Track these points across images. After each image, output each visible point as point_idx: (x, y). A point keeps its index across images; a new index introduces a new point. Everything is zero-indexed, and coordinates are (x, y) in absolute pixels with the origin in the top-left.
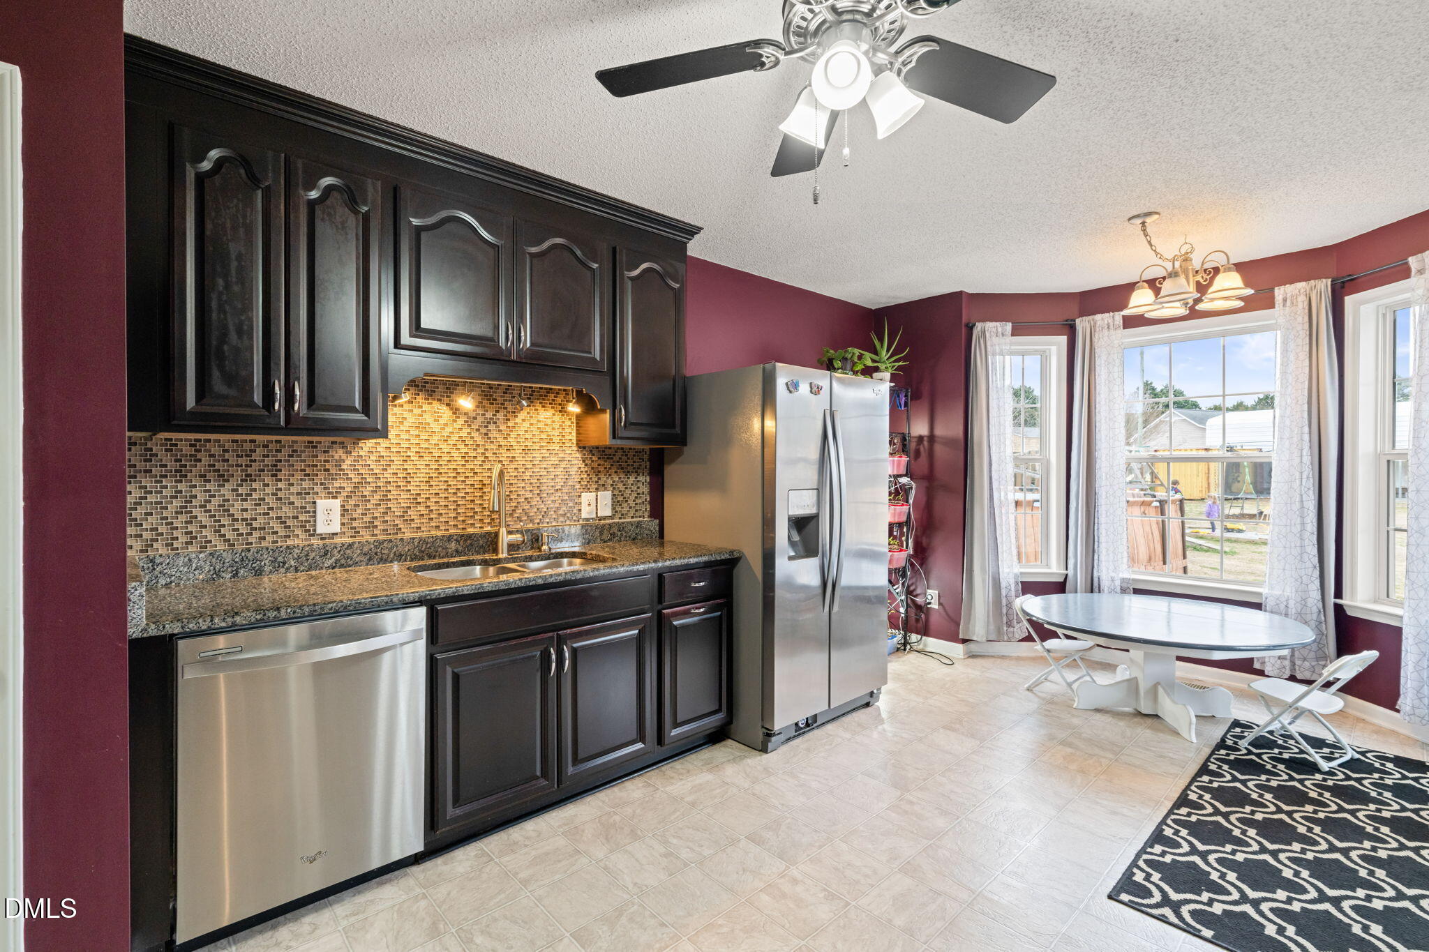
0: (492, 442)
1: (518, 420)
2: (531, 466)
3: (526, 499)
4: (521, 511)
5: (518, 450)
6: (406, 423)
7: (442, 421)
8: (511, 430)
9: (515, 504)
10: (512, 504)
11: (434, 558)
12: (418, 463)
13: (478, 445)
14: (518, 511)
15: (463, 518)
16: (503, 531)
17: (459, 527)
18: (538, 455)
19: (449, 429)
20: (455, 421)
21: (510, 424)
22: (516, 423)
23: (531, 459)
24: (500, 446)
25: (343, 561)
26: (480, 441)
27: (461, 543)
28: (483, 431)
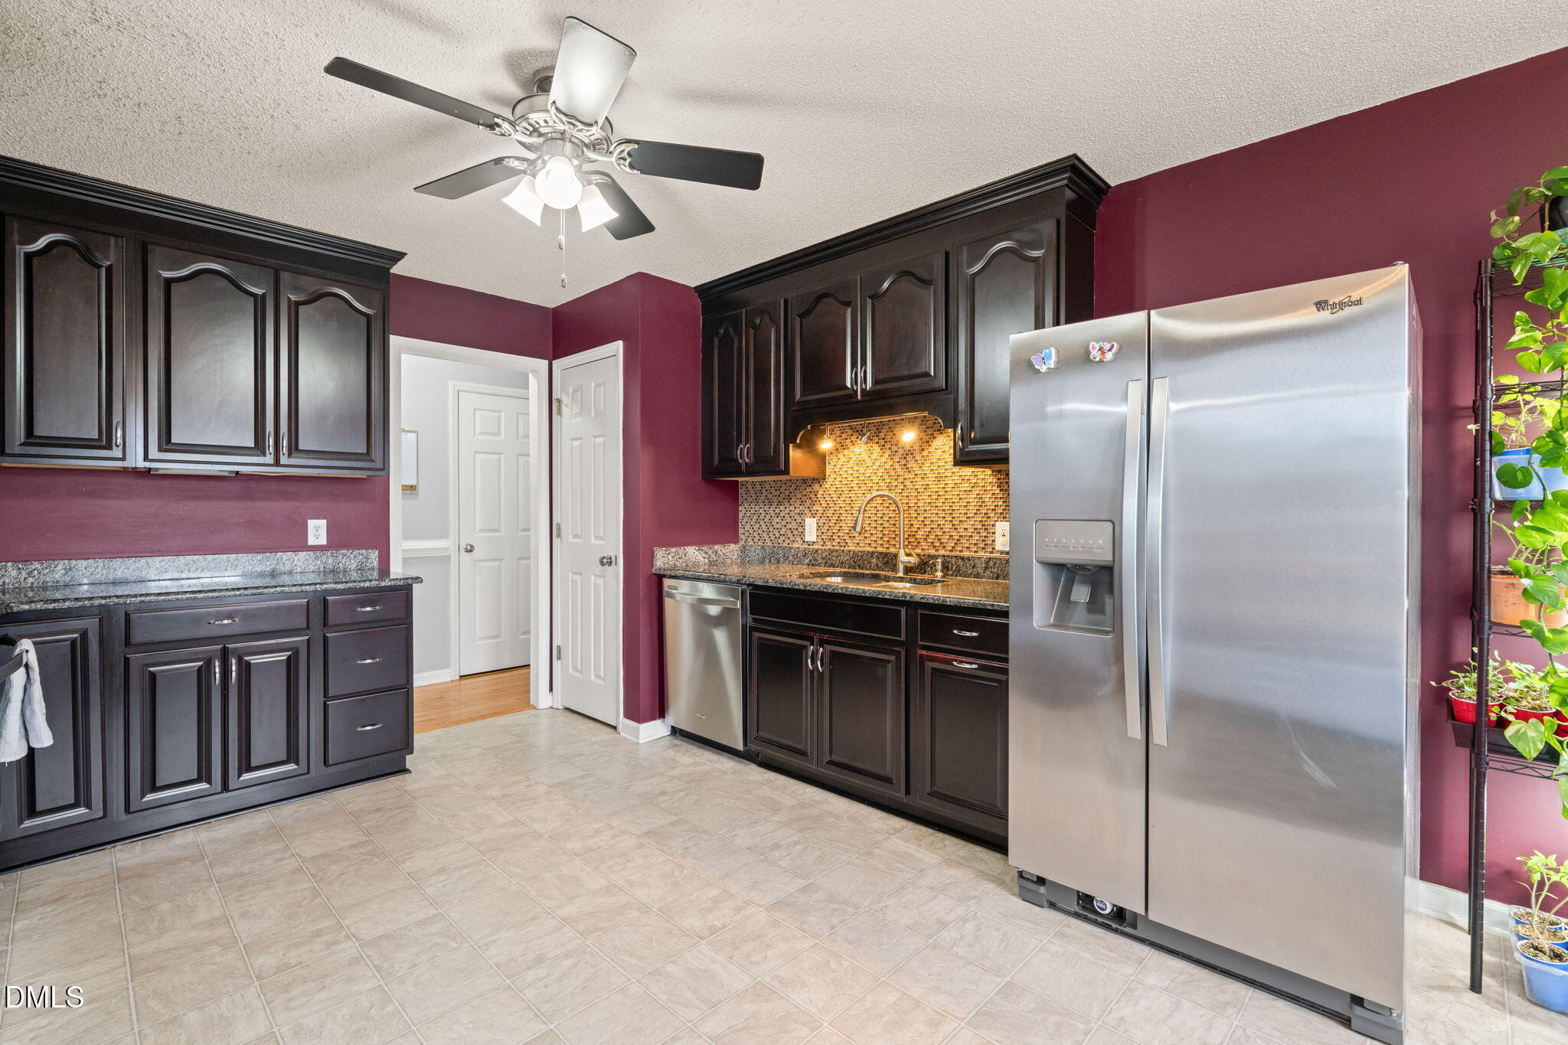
0: (909, 472)
1: (931, 449)
2: (943, 493)
3: (939, 525)
4: (934, 537)
5: (931, 476)
6: (852, 462)
7: (873, 457)
8: (925, 458)
9: (929, 530)
10: (926, 530)
11: (862, 569)
12: (858, 492)
13: (898, 476)
14: (931, 537)
15: (887, 539)
16: (902, 552)
17: (885, 546)
18: (951, 482)
19: (878, 464)
20: (881, 456)
21: (925, 453)
22: (930, 452)
23: (943, 486)
24: (916, 475)
25: (813, 562)
26: (900, 471)
27: (881, 560)
28: (903, 462)
